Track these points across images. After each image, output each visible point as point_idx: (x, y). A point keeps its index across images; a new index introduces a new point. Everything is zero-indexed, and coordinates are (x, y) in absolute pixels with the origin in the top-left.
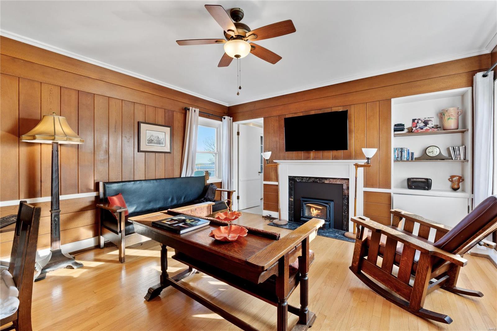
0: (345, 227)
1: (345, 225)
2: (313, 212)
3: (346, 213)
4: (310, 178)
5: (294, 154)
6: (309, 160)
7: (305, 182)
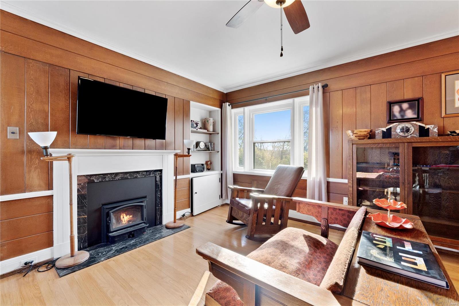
0: (158, 221)
1: (158, 219)
2: (123, 219)
3: (159, 206)
4: (117, 174)
5: (89, 139)
6: (116, 149)
7: (109, 181)
